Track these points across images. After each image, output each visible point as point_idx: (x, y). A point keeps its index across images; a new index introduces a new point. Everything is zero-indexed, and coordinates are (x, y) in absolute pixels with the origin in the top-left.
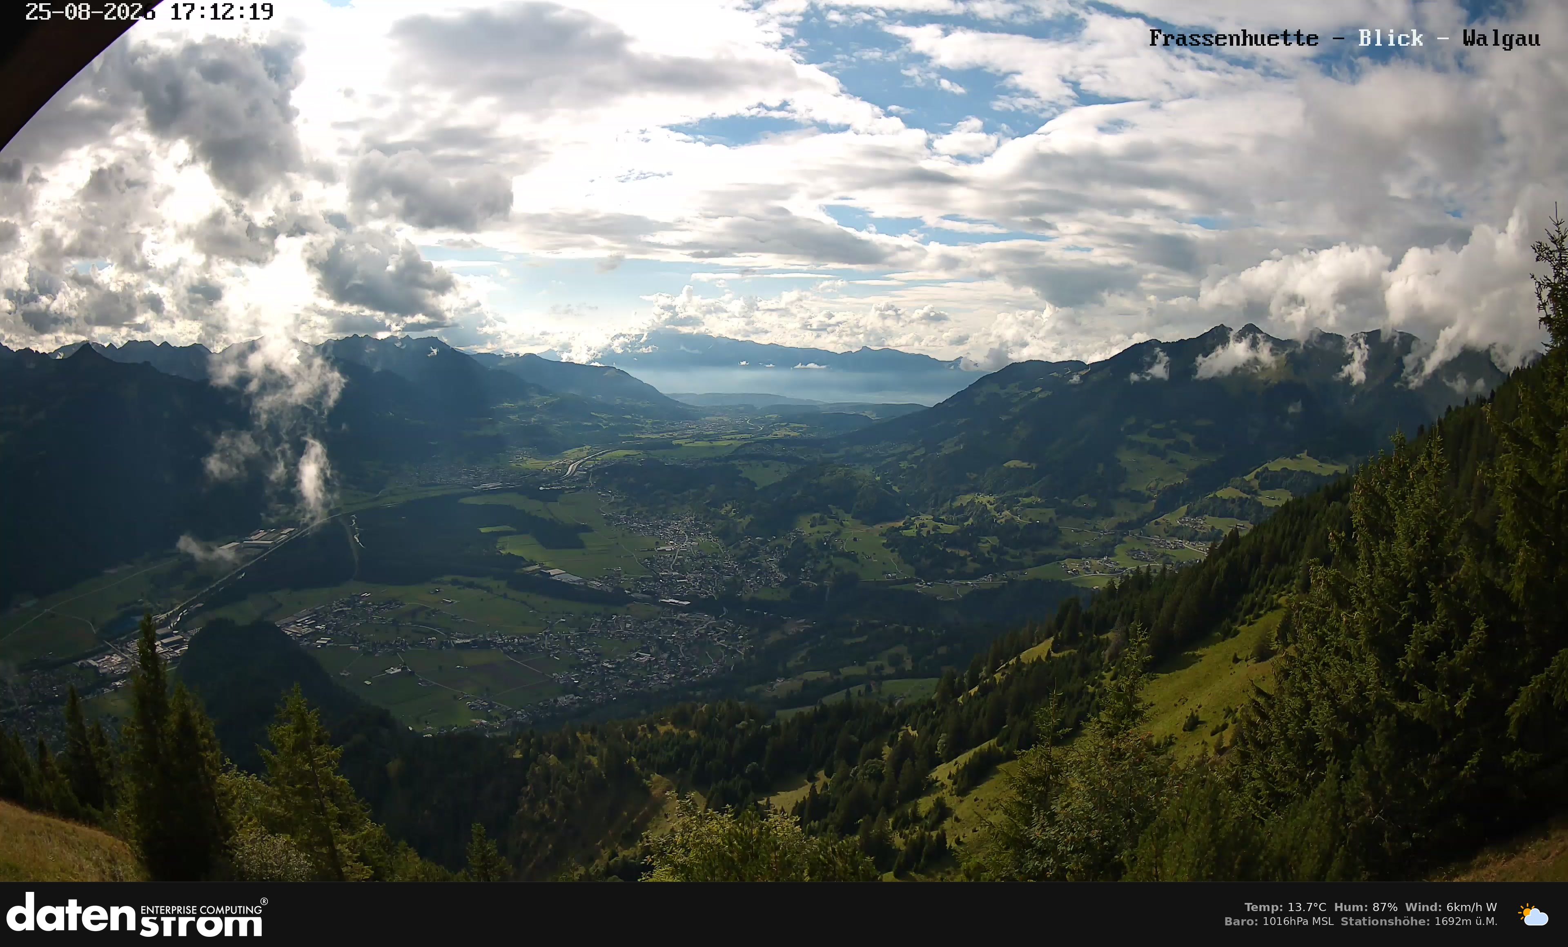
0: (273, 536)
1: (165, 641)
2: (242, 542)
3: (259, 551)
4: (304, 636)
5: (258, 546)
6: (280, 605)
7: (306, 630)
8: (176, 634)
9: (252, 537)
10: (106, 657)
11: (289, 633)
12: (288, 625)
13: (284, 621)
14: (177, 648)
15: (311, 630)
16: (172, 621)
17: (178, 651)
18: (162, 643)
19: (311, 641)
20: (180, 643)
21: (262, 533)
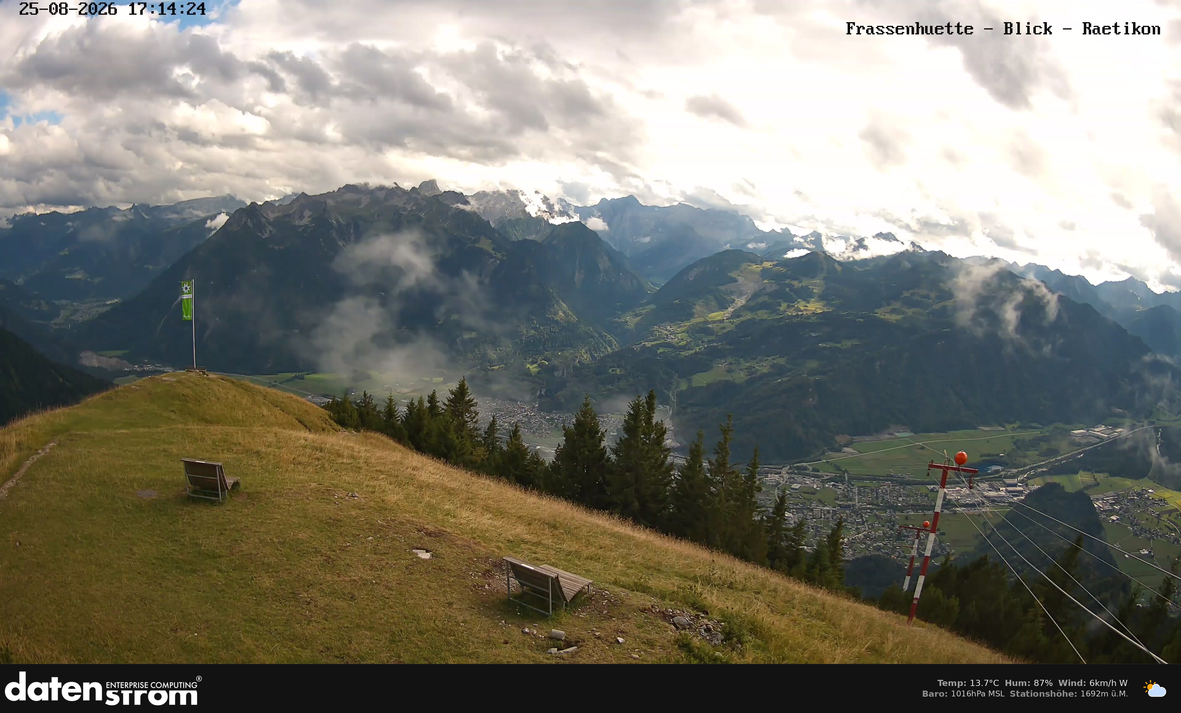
0: (1110, 431)
1: (1009, 489)
2: (1088, 431)
3: (1099, 440)
4: (1104, 511)
5: (1098, 437)
6: (1098, 484)
7: (1107, 507)
8: (1020, 486)
9: (1096, 429)
10: (957, 489)
11: (1096, 506)
12: (1098, 500)
13: (1096, 496)
14: (1016, 496)
15: (1110, 508)
16: (1020, 476)
17: (1015, 499)
18: (1006, 490)
19: (1107, 516)
20: (1021, 492)
21: (1103, 427)
